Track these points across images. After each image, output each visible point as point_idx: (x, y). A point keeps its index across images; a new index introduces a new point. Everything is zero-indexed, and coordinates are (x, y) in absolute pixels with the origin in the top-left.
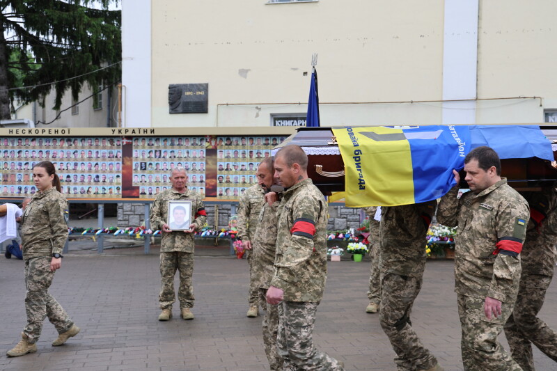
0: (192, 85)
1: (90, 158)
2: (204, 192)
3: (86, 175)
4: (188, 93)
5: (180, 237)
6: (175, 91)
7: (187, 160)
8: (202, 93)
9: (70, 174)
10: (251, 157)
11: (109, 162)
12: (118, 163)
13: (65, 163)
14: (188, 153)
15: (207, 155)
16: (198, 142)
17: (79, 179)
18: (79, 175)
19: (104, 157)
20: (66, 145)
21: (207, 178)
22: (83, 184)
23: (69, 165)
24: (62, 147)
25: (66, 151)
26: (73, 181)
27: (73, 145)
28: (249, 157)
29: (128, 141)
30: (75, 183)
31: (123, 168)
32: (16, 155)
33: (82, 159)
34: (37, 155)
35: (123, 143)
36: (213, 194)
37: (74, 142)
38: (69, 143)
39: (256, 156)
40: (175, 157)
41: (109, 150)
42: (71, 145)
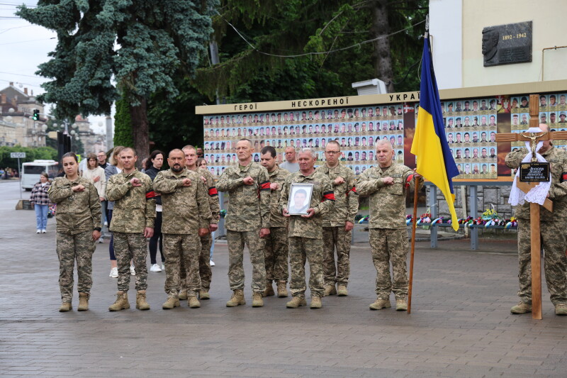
0: (511, 26)
1: (371, 131)
2: (496, 170)
3: (368, 151)
4: (506, 37)
5: (300, 222)
6: (489, 36)
7: (476, 129)
8: (524, 36)
9: (352, 151)
10: (552, 121)
11: (391, 136)
12: (400, 136)
13: (347, 138)
14: (476, 119)
15: (498, 121)
16: (488, 105)
17: (360, 157)
18: (361, 152)
19: (385, 129)
20: (347, 116)
21: (499, 151)
22: (364, 163)
23: (350, 141)
24: (343, 120)
25: (347, 123)
26: (355, 159)
27: (354, 117)
28: (550, 121)
29: (410, 108)
30: (357, 162)
31: (405, 143)
32: (301, 131)
33: (364, 133)
34: (320, 130)
35: (404, 111)
36: (507, 172)
37: (355, 113)
38: (350, 114)
39: (560, 120)
40: (461, 125)
41: (390, 121)
42: (352, 117)
